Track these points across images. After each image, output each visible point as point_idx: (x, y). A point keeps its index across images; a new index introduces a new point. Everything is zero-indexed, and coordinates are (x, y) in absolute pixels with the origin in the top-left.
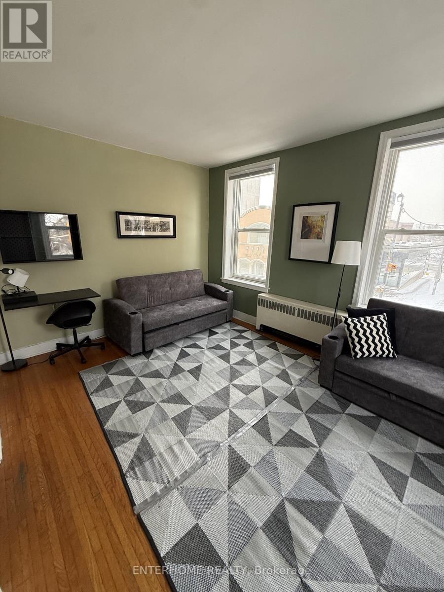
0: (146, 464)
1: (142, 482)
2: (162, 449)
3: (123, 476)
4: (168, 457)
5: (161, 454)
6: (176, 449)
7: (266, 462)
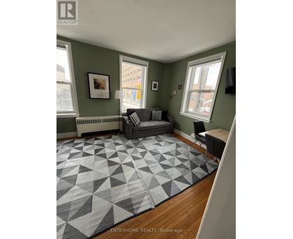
0: (133, 203)
1: (142, 204)
2: (129, 194)
3: (135, 216)
4: (133, 192)
5: (131, 195)
6: (131, 188)
7: (147, 162)
